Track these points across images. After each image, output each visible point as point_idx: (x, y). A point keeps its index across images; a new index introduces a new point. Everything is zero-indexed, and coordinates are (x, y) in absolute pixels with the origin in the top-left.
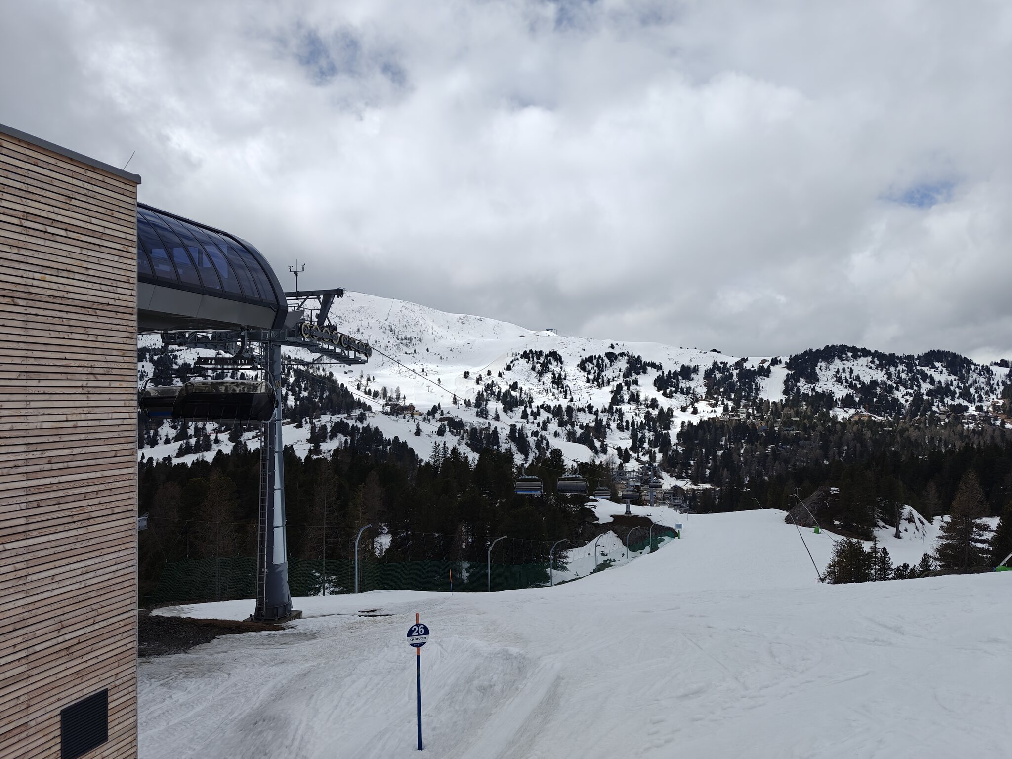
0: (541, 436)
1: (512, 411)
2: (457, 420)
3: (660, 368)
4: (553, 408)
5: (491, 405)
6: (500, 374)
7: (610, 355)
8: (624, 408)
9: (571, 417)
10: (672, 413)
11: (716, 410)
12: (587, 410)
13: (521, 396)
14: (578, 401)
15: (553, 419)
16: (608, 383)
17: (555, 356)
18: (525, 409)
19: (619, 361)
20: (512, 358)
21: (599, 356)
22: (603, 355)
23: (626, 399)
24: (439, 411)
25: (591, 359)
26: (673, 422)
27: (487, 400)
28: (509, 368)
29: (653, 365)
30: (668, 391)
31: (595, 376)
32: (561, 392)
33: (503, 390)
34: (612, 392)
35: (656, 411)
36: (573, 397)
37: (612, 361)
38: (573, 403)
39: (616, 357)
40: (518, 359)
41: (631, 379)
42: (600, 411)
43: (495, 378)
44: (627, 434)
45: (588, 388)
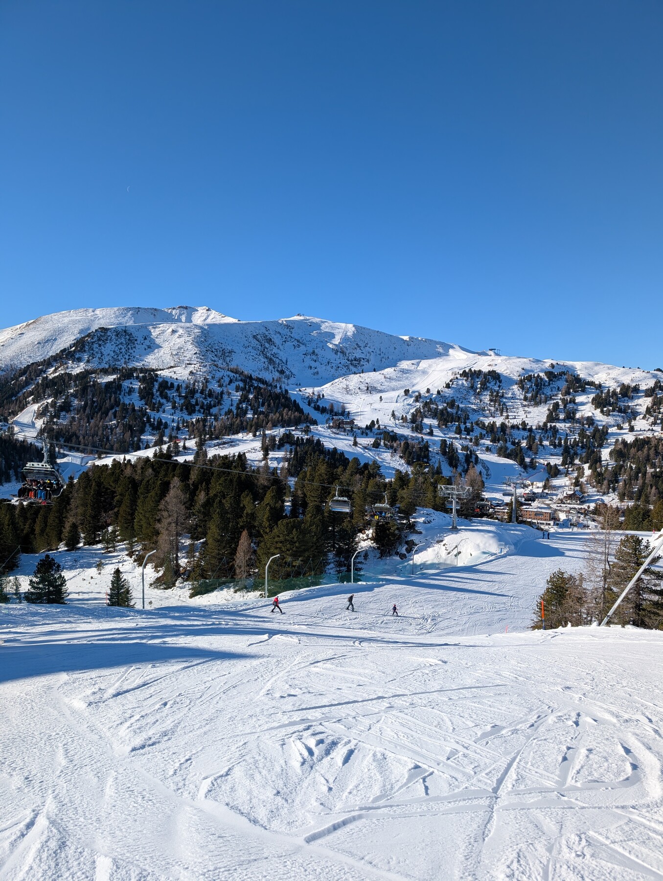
0: (471, 451)
1: (446, 427)
2: (392, 433)
3: (600, 387)
4: (487, 424)
5: (427, 421)
6: (439, 392)
7: (549, 374)
8: (559, 425)
9: (505, 434)
10: (607, 431)
11: (654, 428)
12: (520, 427)
13: (457, 413)
14: (513, 418)
15: (486, 435)
16: (545, 402)
17: (494, 376)
18: (459, 425)
19: (558, 380)
20: (452, 377)
21: (538, 376)
22: (542, 375)
23: (562, 416)
24: (376, 426)
25: (529, 378)
26: (607, 440)
27: (424, 416)
28: (448, 386)
29: (591, 384)
30: (605, 409)
31: (532, 395)
32: (497, 409)
33: (440, 407)
34: (549, 410)
35: (592, 429)
36: (510, 414)
37: (550, 380)
38: (507, 420)
39: (555, 376)
40: (457, 378)
41: (568, 398)
42: (534, 428)
43: (434, 396)
44: (560, 450)
45: (525, 406)
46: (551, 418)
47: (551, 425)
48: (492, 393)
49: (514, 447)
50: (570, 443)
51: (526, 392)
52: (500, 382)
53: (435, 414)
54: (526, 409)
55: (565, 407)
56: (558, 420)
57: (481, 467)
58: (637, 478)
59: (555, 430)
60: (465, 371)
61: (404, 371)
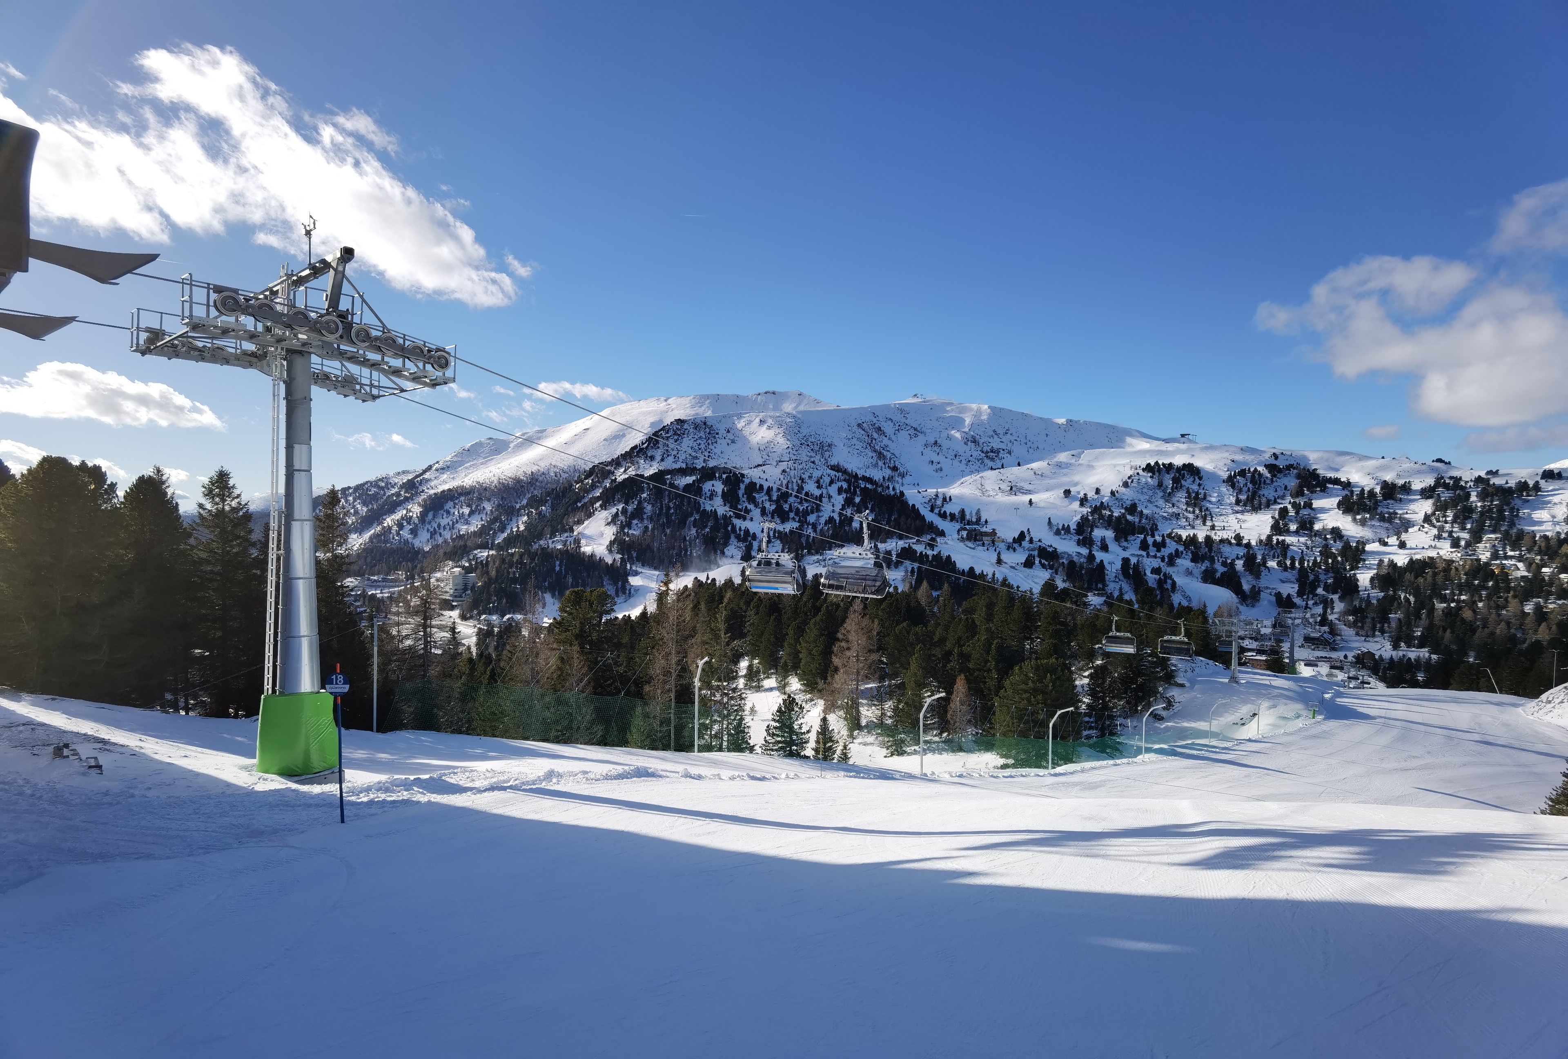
0: (1165, 574)
1: (1126, 540)
2: (1051, 550)
3: (1348, 485)
4: (1184, 537)
5: (1098, 533)
6: (1113, 493)
7: (1271, 468)
8: (1289, 539)
9: (1210, 550)
10: (1363, 548)
11: (1439, 544)
12: (1233, 541)
13: (1140, 521)
14: (1221, 530)
15: (1184, 552)
16: (1268, 506)
17: (1190, 469)
18: (1145, 538)
19: (1285, 475)
20: (1130, 473)
21: (1256, 470)
22: (1261, 469)
23: (1293, 527)
24: (1027, 539)
25: (1242, 473)
26: (1364, 560)
27: (1093, 526)
28: (1126, 485)
29: (1336, 481)
30: (1359, 517)
31: (1248, 496)
32: (1197, 517)
33: (1116, 514)
34: (1273, 517)
35: (1339, 545)
36: (1216, 524)
37: (1274, 476)
38: (1214, 532)
39: (1280, 471)
40: (1138, 474)
41: (1301, 501)
42: (1253, 543)
43: (1106, 498)
44: (1292, 575)
45: (1237, 512)
46: (1277, 528)
47: (1278, 540)
48: (1188, 492)
49: (1226, 569)
50: (1308, 565)
51: (1240, 491)
52: (1200, 478)
53: (1110, 523)
54: (1239, 516)
55: (1297, 513)
56: (1288, 532)
57: (1181, 597)
58: (1418, 617)
59: (1284, 547)
60: (1149, 465)
61: (1059, 465)
